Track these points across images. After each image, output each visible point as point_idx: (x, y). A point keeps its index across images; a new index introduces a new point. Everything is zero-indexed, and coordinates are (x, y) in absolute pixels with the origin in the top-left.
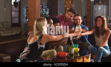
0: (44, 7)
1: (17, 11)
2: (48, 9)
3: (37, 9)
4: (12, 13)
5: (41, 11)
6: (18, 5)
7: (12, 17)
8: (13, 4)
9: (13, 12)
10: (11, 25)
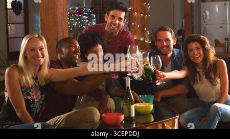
0: (85, 11)
1: (20, 23)
2: (94, 16)
3: (60, 18)
4: (9, 27)
5: (77, 21)
6: (23, 8)
7: (8, 38)
8: (9, 6)
9: (12, 25)
10: (7, 57)
